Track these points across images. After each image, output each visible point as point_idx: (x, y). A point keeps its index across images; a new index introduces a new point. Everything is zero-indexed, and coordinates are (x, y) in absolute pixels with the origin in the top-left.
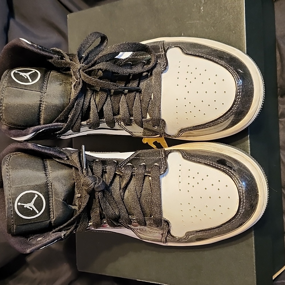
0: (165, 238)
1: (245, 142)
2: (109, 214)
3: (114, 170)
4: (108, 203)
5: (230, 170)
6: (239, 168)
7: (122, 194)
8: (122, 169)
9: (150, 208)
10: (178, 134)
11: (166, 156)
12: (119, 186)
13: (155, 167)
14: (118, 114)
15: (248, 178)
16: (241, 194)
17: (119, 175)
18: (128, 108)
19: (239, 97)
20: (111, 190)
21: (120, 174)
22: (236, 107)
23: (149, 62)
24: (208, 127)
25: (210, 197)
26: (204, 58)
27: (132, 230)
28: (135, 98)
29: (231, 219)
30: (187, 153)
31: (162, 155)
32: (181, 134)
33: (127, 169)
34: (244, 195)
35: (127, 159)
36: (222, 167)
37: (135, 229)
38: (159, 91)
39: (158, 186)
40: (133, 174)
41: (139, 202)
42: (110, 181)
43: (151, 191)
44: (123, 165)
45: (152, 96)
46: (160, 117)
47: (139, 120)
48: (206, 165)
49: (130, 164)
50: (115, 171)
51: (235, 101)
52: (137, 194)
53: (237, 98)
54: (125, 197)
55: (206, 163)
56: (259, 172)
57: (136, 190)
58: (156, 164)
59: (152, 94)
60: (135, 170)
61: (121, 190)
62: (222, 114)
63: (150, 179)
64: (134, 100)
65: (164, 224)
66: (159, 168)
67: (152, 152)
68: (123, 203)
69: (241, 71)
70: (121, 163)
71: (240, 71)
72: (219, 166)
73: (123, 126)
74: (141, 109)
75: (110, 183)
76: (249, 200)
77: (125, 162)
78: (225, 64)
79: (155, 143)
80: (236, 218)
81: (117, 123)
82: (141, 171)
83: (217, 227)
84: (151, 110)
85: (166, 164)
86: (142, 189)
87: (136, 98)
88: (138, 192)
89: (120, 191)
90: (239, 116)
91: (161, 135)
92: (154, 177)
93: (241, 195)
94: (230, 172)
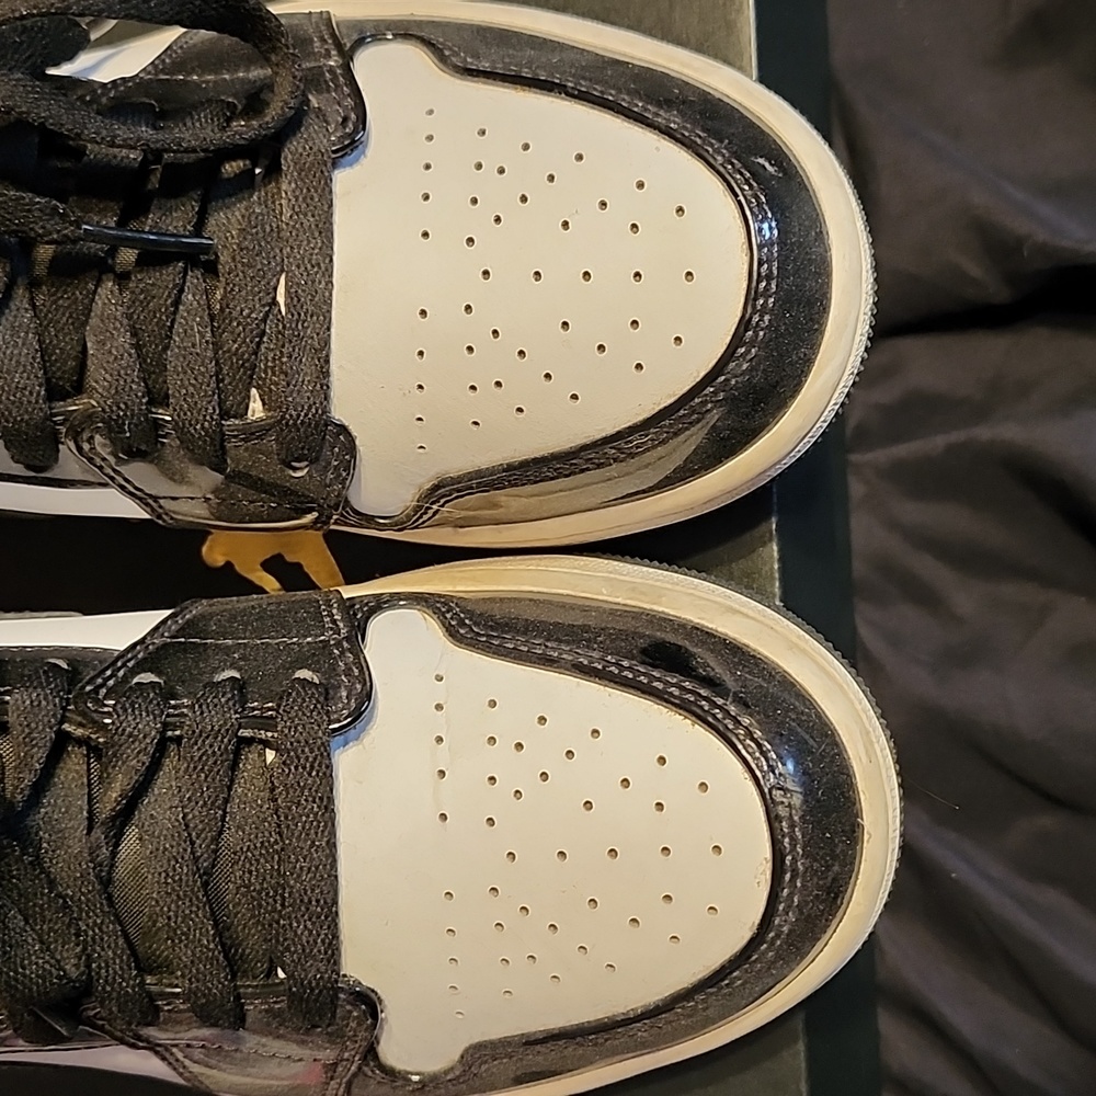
0: (345, 1080)
1: (755, 556)
2: (24, 975)
3: (54, 715)
4: (20, 911)
5: (720, 701)
6: (761, 687)
7: (105, 852)
8: (106, 709)
9: (270, 925)
10: (421, 507)
11: (359, 630)
12: (86, 807)
13: (298, 693)
14: (79, 388)
15: (811, 742)
16: (786, 830)
17: (80, 742)
18: (139, 356)
19: (766, 302)
20: (37, 834)
21: (93, 736)
22: (749, 357)
23: (254, 101)
24: (588, 469)
25: (612, 850)
26: (567, 94)
27: (157, 1053)
28: (177, 303)
29: (723, 967)
30: (471, 614)
31: (334, 622)
32: (435, 507)
33: (132, 705)
34: (798, 834)
35: (134, 646)
36: (673, 685)
37: (176, 1046)
38: (319, 265)
39: (321, 799)
40: (170, 733)
41: (206, 894)
42: (29, 779)
43: (279, 826)
44: (111, 682)
45: (281, 290)
46: (324, 412)
47: (203, 428)
48: (585, 673)
49: (147, 677)
50: (62, 722)
51: (744, 324)
52: (193, 853)
53: (754, 306)
54: (121, 871)
55: (586, 662)
56: (859, 707)
57: (187, 826)
58: (304, 674)
59: (278, 281)
60: (185, 710)
61: (98, 833)
62: (670, 397)
63: (268, 762)
64: (175, 313)
65: (350, 1012)
66: (321, 699)
67: (272, 607)
68: (111, 903)
69: (767, 165)
70: (92, 673)
71: (763, 166)
72: (659, 680)
73: (104, 459)
74: (217, 364)
75: (27, 792)
76: (822, 858)
77: (119, 664)
78: (686, 128)
79: (274, 565)
80: (754, 958)
81: (72, 445)
82: (219, 716)
83: (642, 1014)
84: (272, 368)
85: (361, 671)
86: (223, 820)
87: (188, 297)
88: (198, 837)
89: (89, 833)
90: (756, 411)
91: (321, 515)
92: (295, 750)
93: (783, 836)
94: (719, 707)
